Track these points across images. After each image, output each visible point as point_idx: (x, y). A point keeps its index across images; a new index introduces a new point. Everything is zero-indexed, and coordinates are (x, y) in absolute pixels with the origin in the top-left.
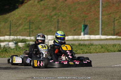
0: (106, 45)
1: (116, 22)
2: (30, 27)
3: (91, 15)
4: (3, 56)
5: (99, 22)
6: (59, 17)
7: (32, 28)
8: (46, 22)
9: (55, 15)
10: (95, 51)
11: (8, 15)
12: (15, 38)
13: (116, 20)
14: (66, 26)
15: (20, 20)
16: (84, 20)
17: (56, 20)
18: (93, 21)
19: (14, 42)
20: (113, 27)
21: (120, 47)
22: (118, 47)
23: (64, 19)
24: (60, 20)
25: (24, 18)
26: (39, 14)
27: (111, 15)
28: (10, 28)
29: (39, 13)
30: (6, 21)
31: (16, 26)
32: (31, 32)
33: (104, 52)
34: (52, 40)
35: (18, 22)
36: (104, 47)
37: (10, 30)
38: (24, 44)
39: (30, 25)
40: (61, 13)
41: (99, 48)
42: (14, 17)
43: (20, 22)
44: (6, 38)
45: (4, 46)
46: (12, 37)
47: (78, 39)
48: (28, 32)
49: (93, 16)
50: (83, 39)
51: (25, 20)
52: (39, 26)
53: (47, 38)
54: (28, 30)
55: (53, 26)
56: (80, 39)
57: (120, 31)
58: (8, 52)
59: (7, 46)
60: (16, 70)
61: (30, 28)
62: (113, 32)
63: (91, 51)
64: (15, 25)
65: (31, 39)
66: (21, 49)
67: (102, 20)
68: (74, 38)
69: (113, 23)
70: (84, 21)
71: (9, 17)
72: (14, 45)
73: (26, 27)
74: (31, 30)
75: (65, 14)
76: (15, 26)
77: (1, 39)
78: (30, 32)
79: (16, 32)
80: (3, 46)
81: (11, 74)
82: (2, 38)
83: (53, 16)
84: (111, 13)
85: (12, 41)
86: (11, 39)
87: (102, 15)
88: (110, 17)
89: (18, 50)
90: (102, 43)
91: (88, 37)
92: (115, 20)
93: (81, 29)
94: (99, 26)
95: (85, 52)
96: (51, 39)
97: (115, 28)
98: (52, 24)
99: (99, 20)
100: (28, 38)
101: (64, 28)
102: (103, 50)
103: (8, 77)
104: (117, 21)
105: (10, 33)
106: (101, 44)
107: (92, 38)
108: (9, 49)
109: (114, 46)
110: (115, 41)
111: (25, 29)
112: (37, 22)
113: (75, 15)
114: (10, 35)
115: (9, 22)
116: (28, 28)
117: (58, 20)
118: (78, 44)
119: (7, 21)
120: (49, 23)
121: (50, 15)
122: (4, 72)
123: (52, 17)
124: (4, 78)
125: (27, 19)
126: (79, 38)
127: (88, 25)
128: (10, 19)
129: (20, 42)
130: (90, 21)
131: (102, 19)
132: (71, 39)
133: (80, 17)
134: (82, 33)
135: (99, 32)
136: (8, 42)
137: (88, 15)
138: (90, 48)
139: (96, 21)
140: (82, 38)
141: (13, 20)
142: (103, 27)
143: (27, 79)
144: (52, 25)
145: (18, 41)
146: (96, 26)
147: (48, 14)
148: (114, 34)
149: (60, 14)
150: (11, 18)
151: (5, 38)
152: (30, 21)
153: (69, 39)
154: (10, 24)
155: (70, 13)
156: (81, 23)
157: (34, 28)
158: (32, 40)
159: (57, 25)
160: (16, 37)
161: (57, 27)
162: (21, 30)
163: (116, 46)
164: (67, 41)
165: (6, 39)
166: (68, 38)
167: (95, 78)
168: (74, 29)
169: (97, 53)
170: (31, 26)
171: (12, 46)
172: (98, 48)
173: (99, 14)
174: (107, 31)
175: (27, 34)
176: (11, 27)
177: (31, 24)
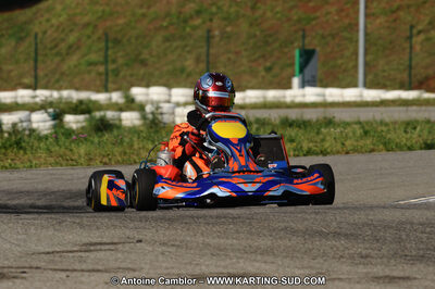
0: (382, 123)
1: (418, 40)
2: (106, 56)
3: (328, 13)
4: (7, 165)
5: (357, 41)
6: (211, 20)
7: (114, 61)
8: (167, 40)
9: (199, 13)
10: (339, 147)
11: (28, 13)
12: (51, 96)
13: (419, 32)
14: (237, 53)
15: (71, 31)
16: (304, 30)
17: (200, 33)
18: (333, 36)
19: (51, 110)
20: (406, 57)
21: (430, 132)
22: (421, 131)
23: (229, 29)
24: (217, 33)
25: (86, 25)
26: (140, 11)
27: (401, 14)
28: (36, 61)
29: (141, 6)
30: (20, 34)
31: (58, 54)
32: (110, 74)
33: (372, 151)
34: (186, 104)
35: (63, 40)
36: (372, 133)
37: (36, 69)
38: (86, 120)
39: (107, 49)
40: (218, 8)
41: (354, 133)
42: (48, 20)
43: (72, 38)
44: (22, 97)
45: (14, 125)
46: (42, 94)
47: (282, 100)
48: (100, 74)
49: (336, 18)
50: (299, 100)
51: (88, 31)
52: (140, 54)
53: (170, 95)
54: (102, 69)
55: (189, 52)
56: (288, 100)
57: (431, 72)
58: (25, 150)
59: (25, 124)
60: (53, 216)
61: (106, 62)
62: (405, 76)
63: (327, 145)
64: (51, 49)
65: (110, 99)
66: (74, 137)
67: (369, 31)
68: (265, 97)
69: (407, 45)
70: (304, 37)
71: (30, 22)
72: (50, 123)
73: (93, 57)
74: (111, 67)
75: (232, 10)
76: (54, 51)
77: (4, 101)
78: (107, 74)
79: (57, 76)
80: (10, 126)
81: (36, 229)
82: (6, 97)
83: (191, 17)
84: (399, 8)
85: (43, 107)
86: (38, 100)
87: (366, 16)
88: (395, 20)
89: (60, 143)
90: (366, 115)
91: (318, 95)
92: (415, 31)
93: (293, 64)
94: (356, 54)
95: (305, 148)
96: (182, 100)
97: (414, 63)
98: (186, 46)
99: (358, 31)
100: (101, 97)
101: (229, 59)
102: (368, 142)
103: (25, 241)
104: (422, 37)
105: (36, 77)
106: (362, 119)
107: (330, 99)
108: (30, 136)
109: (409, 130)
110: (414, 108)
111: (91, 64)
112: (133, 41)
113: (269, 14)
114: (35, 87)
115: (30, 40)
116: (102, 59)
117: (209, 31)
118: (278, 122)
119: (23, 35)
120: (175, 44)
121: (180, 13)
122: (11, 225)
123: (185, 21)
124: (8, 246)
125: (96, 27)
126: (284, 97)
127: (318, 49)
128: (36, 28)
129: (69, 113)
130: (323, 37)
131: (366, 27)
132: (253, 100)
133: (289, 20)
134: (296, 81)
135: (355, 76)
136: (27, 113)
137: (318, 14)
138: (321, 137)
139: (345, 34)
140: (295, 96)
141: (45, 33)
142: (369, 58)
143: (92, 248)
144: (188, 49)
145: (62, 106)
146: (347, 53)
147: (174, 10)
148: (410, 83)
149: (214, 9)
150: (40, 23)
151: (16, 97)
152: (106, 34)
153: (248, 101)
154: (36, 44)
155: (254, 8)
156: (292, 43)
157: (120, 61)
158: (117, 104)
159: (204, 50)
160: (55, 94)
161: (204, 57)
162: (75, 66)
163: (415, 128)
164: (242, 107)
165: (20, 101)
166: (244, 99)
167: (338, 249)
168: (268, 64)
169: (347, 153)
170: (110, 52)
171: (41, 124)
172: (351, 134)
173: (357, 12)
174: (384, 71)
175: (98, 83)
176: (40, 58)
177: (110, 45)
